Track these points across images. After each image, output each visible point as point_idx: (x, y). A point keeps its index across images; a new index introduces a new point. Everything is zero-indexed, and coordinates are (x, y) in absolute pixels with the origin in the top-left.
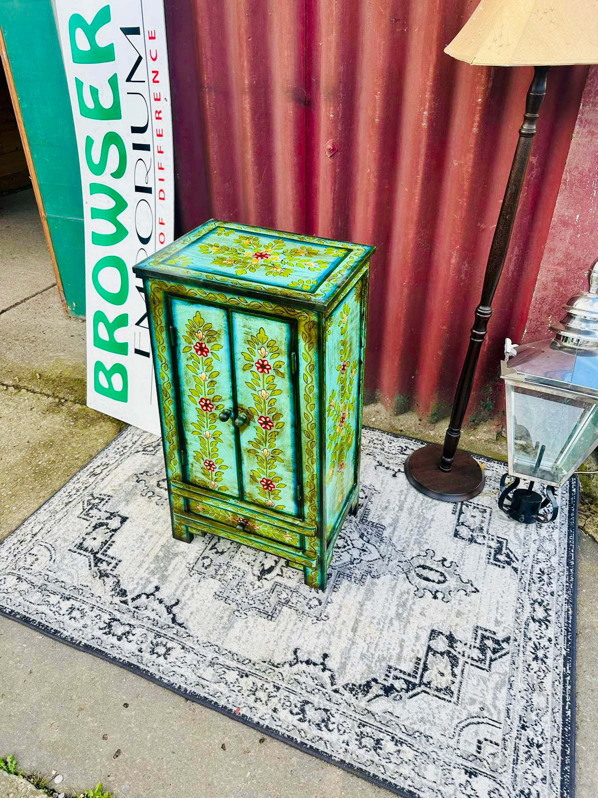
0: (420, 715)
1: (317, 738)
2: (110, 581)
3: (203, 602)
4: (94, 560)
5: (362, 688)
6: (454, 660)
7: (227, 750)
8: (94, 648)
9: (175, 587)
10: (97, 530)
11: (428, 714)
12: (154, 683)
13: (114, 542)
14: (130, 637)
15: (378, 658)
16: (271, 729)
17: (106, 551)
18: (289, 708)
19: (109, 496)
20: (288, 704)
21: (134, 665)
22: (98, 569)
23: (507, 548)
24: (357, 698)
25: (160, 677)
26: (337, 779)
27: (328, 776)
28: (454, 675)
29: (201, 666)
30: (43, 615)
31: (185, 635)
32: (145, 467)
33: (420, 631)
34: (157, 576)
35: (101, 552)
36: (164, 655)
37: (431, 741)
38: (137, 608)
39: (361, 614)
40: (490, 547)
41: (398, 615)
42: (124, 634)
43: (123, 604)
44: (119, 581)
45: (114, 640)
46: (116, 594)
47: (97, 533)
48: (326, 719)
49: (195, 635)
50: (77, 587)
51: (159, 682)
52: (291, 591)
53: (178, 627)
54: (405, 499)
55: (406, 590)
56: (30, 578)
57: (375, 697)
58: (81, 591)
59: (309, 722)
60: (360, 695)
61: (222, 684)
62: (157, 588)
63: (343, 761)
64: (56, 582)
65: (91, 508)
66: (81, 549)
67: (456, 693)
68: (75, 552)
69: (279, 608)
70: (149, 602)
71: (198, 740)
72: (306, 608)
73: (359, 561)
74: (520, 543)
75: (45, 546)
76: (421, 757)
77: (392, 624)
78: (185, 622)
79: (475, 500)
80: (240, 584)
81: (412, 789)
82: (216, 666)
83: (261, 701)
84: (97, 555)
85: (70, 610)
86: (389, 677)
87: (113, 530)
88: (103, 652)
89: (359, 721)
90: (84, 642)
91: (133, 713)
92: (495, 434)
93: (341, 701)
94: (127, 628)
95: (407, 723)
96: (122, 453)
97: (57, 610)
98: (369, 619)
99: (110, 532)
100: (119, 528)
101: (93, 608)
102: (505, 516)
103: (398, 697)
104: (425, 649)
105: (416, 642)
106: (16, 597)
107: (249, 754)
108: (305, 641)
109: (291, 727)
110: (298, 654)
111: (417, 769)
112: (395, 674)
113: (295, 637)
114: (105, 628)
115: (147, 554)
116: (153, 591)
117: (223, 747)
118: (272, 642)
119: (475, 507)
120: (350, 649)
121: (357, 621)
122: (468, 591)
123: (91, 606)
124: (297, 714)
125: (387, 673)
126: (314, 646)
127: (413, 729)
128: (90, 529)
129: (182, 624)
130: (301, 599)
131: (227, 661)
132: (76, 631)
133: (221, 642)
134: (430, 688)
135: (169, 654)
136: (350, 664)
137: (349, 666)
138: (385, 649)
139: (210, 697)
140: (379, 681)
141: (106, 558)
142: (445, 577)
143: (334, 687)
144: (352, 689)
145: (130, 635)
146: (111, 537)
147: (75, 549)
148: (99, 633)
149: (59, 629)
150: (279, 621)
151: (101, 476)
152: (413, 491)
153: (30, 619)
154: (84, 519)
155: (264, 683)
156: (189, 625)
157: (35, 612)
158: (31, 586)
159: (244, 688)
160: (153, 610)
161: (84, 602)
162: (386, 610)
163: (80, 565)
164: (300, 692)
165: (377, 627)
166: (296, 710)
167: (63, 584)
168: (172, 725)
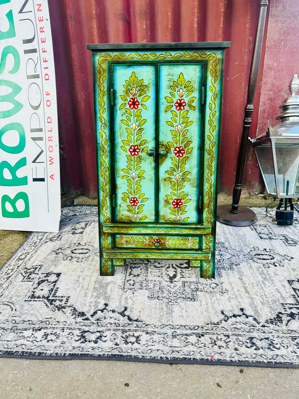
1: (275, 356)
2: (68, 311)
3: (143, 304)
4: (49, 301)
5: (276, 319)
7: (222, 386)
8: (78, 354)
9: (118, 301)
10: (41, 285)
12: (140, 362)
13: (58, 288)
14: (104, 339)
15: (272, 301)
16: (242, 361)
17: (55, 294)
18: (244, 345)
19: (40, 265)
20: (241, 343)
21: (117, 355)
22: (54, 306)
23: (289, 238)
24: (278, 326)
25: (142, 356)
29: (167, 340)
30: (24, 346)
31: (144, 326)
32: (59, 246)
33: (282, 283)
34: (101, 298)
35: (51, 296)
36: (137, 342)
38: (98, 320)
39: (245, 284)
40: (281, 239)
41: (265, 279)
42: (98, 338)
43: (86, 321)
44: (75, 309)
45: (92, 344)
46: (77, 316)
47: (43, 286)
48: (271, 343)
49: (151, 323)
50: (43, 321)
51: (143, 360)
52: (195, 283)
53: (135, 322)
54: (223, 229)
55: (259, 267)
57: (288, 322)
58: (47, 322)
59: (262, 348)
60: (279, 324)
61: (189, 346)
62: (106, 305)
64: (24, 322)
66: (35, 298)
68: (31, 301)
69: (194, 294)
71: (197, 388)
72: (211, 289)
73: (222, 260)
74: (293, 234)
75: (4, 304)
77: (265, 284)
78: (139, 318)
79: (257, 223)
80: (161, 288)
82: (178, 337)
83: (223, 347)
84: (49, 298)
85: (45, 337)
86: (286, 309)
87: (53, 282)
88: (88, 354)
89: (290, 337)
90: (67, 353)
91: (136, 388)
92: (248, 194)
93: (271, 331)
94: (98, 334)
96: (35, 246)
97: (34, 339)
98: (251, 285)
99: (52, 283)
100: (57, 280)
101: (63, 330)
102: (276, 226)
104: (292, 290)
105: (285, 288)
107: (239, 383)
108: (224, 306)
109: (254, 356)
110: (225, 314)
112: (288, 306)
113: (216, 305)
114: (80, 339)
115: (86, 288)
116: (104, 307)
117: (218, 385)
118: (205, 312)
119: (260, 226)
120: (253, 302)
121: (245, 288)
122: (289, 259)
123: (61, 329)
124: (252, 347)
125: (284, 307)
126: (231, 307)
128: (35, 286)
129: (138, 319)
130: (205, 286)
131: (183, 331)
132: (58, 349)
133: (171, 322)
135: (140, 340)
136: (259, 309)
137: (260, 311)
138: (272, 296)
139: (187, 357)
140: (283, 313)
141: (57, 298)
142: (273, 256)
143: (261, 324)
144: (272, 322)
145: (103, 337)
146: (54, 286)
147: (30, 299)
148: (78, 344)
149: (42, 351)
150: (200, 300)
151: (27, 258)
152: (224, 226)
153: (12, 352)
154: (27, 281)
155: (217, 336)
156: (142, 318)
157: (15, 346)
158: (3, 331)
159: (207, 343)
160: (111, 318)
161: (54, 328)
162: (256, 278)
163: (38, 307)
164: (243, 333)
165: (258, 287)
166: (249, 345)
167: (31, 322)
168: (171, 385)
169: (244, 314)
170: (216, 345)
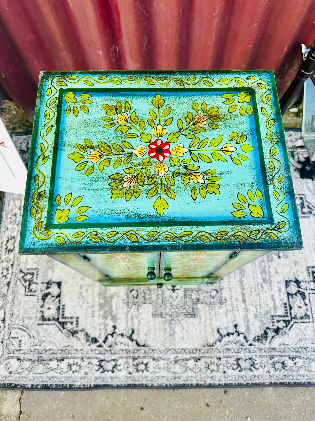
0: (298, 338)
1: (253, 377)
2: (81, 335)
3: (148, 324)
4: (60, 324)
5: (263, 336)
6: (303, 295)
7: (210, 405)
8: (101, 385)
9: (125, 321)
10: (46, 301)
11: (302, 335)
12: (150, 389)
13: (64, 305)
14: (119, 368)
15: (264, 313)
16: (227, 384)
17: (63, 315)
18: (231, 368)
19: (35, 269)
20: (229, 365)
21: (132, 384)
22: (67, 330)
23: (307, 201)
24: (263, 344)
25: (152, 384)
26: (271, 393)
27: (267, 393)
28: (306, 305)
29: (171, 366)
30: (55, 379)
31: (150, 351)
33: (279, 285)
34: (109, 319)
35: (60, 317)
36: (146, 369)
37: (308, 349)
38: (110, 346)
39: (243, 289)
41: (264, 280)
42: (113, 368)
43: (100, 348)
44: (87, 334)
45: (110, 374)
46: (91, 343)
47: (48, 303)
48: (252, 364)
49: (156, 348)
50: (62, 349)
51: (152, 387)
52: (197, 291)
53: (143, 348)
56: (26, 356)
57: (272, 339)
58: (67, 351)
59: (245, 369)
60: (264, 341)
61: (189, 371)
62: (115, 327)
63: (271, 383)
64: (46, 351)
65: (30, 285)
66: (45, 320)
67: (311, 315)
68: (43, 324)
69: (195, 307)
70: (115, 339)
71: (192, 408)
72: (211, 299)
74: (312, 193)
75: (19, 328)
76: (306, 361)
77: (263, 288)
78: (146, 343)
81: (309, 381)
82: (179, 362)
83: (215, 371)
84: (60, 320)
85: (69, 367)
86: (274, 323)
88: (108, 385)
89: (269, 356)
90: (92, 384)
91: (149, 411)
93: (255, 349)
94: (113, 363)
95: (293, 346)
97: (61, 370)
98: (249, 290)
99: (56, 298)
100: (60, 293)
101: (83, 359)
103: (284, 333)
104: (286, 295)
105: (280, 293)
106: (28, 375)
107: (223, 402)
108: (220, 321)
110: (220, 332)
111: (307, 369)
112: (277, 319)
113: (214, 322)
114: (100, 369)
115: (92, 305)
116: (113, 331)
117: (208, 405)
118: (203, 332)
120: (247, 315)
121: (243, 295)
123: (80, 358)
124: (237, 368)
125: (273, 321)
126: (226, 323)
127: (297, 347)
128: (41, 302)
129: (145, 345)
130: (205, 294)
131: (183, 356)
132: (83, 379)
133: (173, 345)
134: (297, 319)
135: (148, 368)
136: (251, 324)
137: (251, 326)
138: (266, 305)
139: (186, 383)
140: (270, 328)
141: (67, 320)
143: (249, 343)
144: (258, 339)
145: (118, 366)
147: (41, 322)
148: (98, 374)
149: (71, 383)
150: (200, 316)
153: (48, 385)
155: (211, 359)
156: (149, 343)
157: (48, 379)
158: (32, 362)
159: (202, 368)
160: (121, 344)
161: (74, 358)
162: (256, 279)
163: (53, 332)
164: (232, 355)
165: (255, 293)
166: (235, 367)
167: (51, 351)
168: (174, 407)
169: (236, 332)
170: (209, 369)
